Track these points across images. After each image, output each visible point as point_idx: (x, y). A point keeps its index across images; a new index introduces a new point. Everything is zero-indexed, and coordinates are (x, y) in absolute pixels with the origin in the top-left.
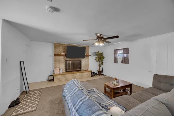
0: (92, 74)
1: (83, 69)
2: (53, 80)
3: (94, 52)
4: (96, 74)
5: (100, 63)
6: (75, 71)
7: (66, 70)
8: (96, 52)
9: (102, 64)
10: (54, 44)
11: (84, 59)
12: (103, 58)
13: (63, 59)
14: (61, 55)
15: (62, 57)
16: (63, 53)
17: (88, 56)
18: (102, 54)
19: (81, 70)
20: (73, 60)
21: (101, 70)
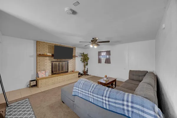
0: (79, 75)
1: (69, 70)
2: (36, 85)
3: (80, 53)
4: (82, 75)
5: (85, 64)
6: (62, 73)
7: (52, 72)
8: (81, 53)
9: (87, 64)
10: (37, 42)
11: (71, 59)
12: (88, 59)
13: (49, 60)
14: (46, 56)
15: (47, 58)
16: (49, 53)
17: (75, 56)
18: (87, 55)
19: (67, 72)
20: (60, 61)
21: (86, 70)
